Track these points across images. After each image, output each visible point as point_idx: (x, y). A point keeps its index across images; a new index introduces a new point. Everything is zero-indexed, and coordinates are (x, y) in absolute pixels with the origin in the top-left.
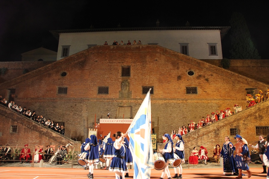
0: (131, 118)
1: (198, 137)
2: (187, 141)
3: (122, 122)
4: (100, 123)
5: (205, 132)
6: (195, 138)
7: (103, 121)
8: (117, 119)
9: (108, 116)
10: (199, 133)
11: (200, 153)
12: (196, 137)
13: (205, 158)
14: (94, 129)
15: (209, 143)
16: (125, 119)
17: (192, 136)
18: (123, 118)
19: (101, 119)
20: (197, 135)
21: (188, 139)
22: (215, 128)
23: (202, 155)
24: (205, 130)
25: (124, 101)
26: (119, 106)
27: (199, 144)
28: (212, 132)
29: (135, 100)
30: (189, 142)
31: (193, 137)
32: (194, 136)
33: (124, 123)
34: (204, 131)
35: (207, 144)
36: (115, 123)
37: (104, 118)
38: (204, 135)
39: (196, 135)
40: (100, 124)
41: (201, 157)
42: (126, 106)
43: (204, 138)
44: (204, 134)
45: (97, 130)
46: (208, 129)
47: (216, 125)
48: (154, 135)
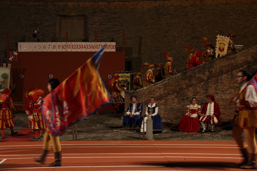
0: (84, 41)
1: (209, 78)
2: (184, 86)
3: (63, 48)
4: (19, 50)
5: (225, 67)
6: (203, 80)
7: (24, 47)
8: (54, 43)
9: (35, 35)
10: (211, 70)
11: (204, 110)
12: (205, 78)
13: (212, 123)
14: (5, 64)
15: (233, 90)
16: (69, 43)
17: (197, 75)
18: (67, 40)
19: (20, 44)
20: (207, 73)
21: (187, 81)
22: (249, 58)
23: (207, 114)
24: (227, 64)
25: (70, 4)
26: (60, 16)
27: (211, 91)
28: (242, 66)
29: (93, 3)
30: (190, 88)
31: (199, 77)
32: (201, 75)
33: (69, 50)
34: (223, 64)
35: (228, 92)
36: (51, 51)
37: (30, 41)
38: (222, 73)
39: (204, 74)
40: (18, 52)
41: (206, 117)
42: (73, 16)
43: (221, 79)
44: (222, 71)
45: (9, 65)
46: (233, 61)
47: (251, 51)
48: (126, 75)
